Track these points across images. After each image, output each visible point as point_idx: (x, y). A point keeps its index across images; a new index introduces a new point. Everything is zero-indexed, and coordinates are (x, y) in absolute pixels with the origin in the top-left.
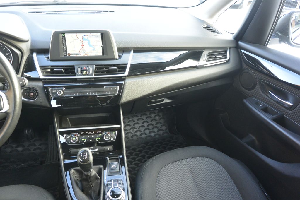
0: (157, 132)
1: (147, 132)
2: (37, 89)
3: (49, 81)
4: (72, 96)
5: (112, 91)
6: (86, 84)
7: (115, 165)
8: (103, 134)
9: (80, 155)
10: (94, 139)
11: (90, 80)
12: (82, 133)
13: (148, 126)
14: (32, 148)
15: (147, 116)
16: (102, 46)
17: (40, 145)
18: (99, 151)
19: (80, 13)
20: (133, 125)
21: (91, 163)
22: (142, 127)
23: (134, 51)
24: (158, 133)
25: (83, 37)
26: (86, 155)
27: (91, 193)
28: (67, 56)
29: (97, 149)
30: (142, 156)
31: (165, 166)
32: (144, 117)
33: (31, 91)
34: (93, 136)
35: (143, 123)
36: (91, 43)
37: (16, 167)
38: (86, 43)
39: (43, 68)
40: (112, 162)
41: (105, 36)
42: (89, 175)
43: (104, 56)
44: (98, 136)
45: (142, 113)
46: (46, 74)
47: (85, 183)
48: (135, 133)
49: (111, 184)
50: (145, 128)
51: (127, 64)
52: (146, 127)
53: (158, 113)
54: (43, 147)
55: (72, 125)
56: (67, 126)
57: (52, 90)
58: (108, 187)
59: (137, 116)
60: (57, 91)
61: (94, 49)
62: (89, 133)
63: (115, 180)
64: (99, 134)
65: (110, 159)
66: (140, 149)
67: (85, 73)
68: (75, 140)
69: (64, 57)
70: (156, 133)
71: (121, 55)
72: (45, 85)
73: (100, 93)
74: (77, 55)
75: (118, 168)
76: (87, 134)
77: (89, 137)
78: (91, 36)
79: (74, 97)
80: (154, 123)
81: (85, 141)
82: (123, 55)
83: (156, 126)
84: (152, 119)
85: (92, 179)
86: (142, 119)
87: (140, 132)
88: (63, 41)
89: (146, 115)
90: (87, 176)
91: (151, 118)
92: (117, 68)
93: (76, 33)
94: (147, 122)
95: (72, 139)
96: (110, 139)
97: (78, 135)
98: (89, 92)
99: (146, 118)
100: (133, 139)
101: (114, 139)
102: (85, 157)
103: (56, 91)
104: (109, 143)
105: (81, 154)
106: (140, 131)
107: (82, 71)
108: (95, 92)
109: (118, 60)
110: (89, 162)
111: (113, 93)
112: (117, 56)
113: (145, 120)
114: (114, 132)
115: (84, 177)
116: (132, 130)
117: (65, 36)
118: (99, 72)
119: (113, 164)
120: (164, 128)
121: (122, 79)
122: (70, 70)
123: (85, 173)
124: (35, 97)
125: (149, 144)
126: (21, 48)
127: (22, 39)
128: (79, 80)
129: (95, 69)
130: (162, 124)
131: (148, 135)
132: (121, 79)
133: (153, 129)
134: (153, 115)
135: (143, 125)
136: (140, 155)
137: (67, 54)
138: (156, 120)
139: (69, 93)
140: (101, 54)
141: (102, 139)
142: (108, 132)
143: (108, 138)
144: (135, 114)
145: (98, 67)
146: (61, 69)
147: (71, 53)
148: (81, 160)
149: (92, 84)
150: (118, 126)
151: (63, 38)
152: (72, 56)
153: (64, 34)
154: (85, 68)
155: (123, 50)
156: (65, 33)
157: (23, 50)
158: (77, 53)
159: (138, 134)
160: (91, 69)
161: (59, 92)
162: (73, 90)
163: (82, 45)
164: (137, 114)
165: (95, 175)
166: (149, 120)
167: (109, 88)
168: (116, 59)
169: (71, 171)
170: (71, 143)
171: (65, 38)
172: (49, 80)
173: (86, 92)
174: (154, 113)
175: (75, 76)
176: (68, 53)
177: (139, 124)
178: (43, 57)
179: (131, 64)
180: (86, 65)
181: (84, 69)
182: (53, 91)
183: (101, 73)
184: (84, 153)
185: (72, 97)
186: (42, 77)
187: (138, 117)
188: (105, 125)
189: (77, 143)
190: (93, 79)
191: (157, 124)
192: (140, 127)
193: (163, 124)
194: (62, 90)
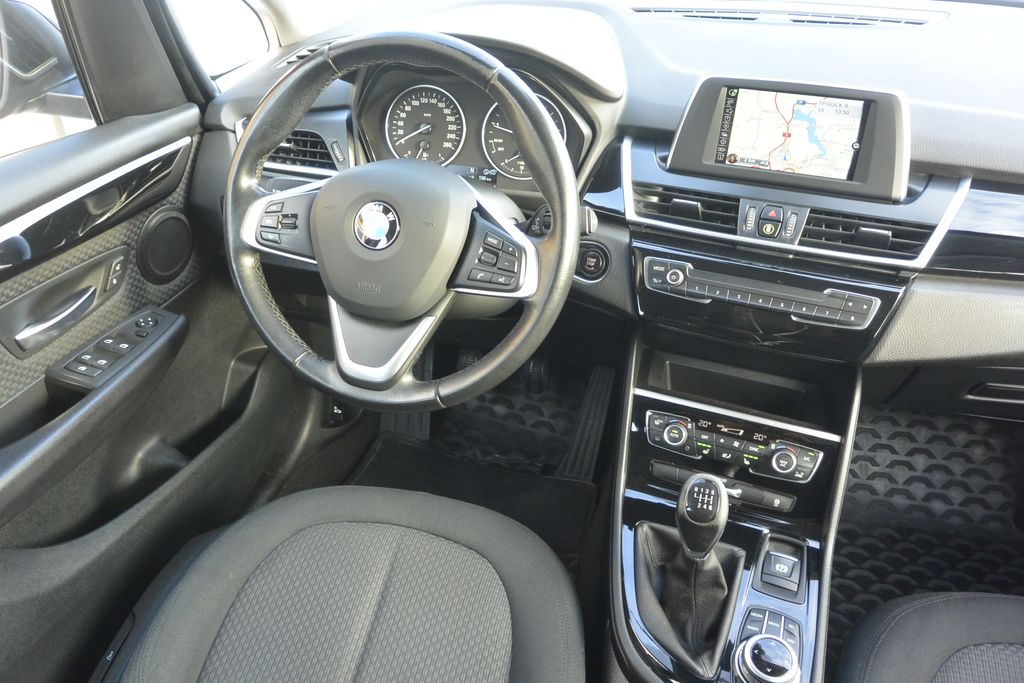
0: (961, 505)
1: (920, 490)
2: (611, 249)
3: (649, 234)
4: (708, 297)
5: (851, 312)
6: (761, 266)
7: (785, 564)
8: (773, 446)
9: (691, 492)
10: (738, 455)
11: (778, 257)
12: (704, 423)
13: (929, 469)
14: (531, 418)
15: (934, 433)
16: (857, 146)
17: (554, 416)
18: (742, 498)
19: (795, 21)
20: (870, 450)
21: (719, 531)
22: (901, 467)
23: (977, 184)
24: (963, 509)
25: (798, 107)
26: (709, 497)
27: (688, 620)
28: (723, 162)
29: (739, 491)
30: (874, 570)
31: (982, 644)
32: (922, 434)
33: (591, 253)
34: (736, 444)
35: (911, 453)
36: (818, 133)
37: (480, 458)
38: (799, 129)
39: (642, 188)
40: (777, 551)
41: (876, 115)
42: (697, 563)
43: (853, 183)
44: (752, 449)
45: (917, 417)
46: (644, 210)
47: (675, 584)
48: (868, 479)
49: (761, 621)
50: (913, 473)
51: (932, 228)
52: (918, 473)
53: (988, 433)
54: (560, 424)
55: (672, 388)
56: (661, 386)
57: (652, 263)
58: (748, 627)
59: (895, 423)
60: (667, 272)
61: (822, 153)
62: (725, 430)
63: (775, 615)
64: (758, 443)
65: (771, 539)
66: (872, 541)
67: (768, 230)
68: (677, 436)
69: (713, 163)
70: (956, 507)
71: (919, 189)
72: (635, 244)
73: (804, 309)
74: (757, 166)
75: (795, 577)
76: (719, 432)
77: (722, 441)
78: (825, 106)
79: (715, 301)
80: (957, 467)
81: (705, 452)
82: (928, 190)
83: (965, 480)
84: (952, 449)
85: (702, 579)
86: (913, 439)
87: (888, 482)
88: (725, 112)
89: (931, 426)
90: (691, 563)
91: (951, 443)
92: (890, 233)
93: (777, 91)
94: (930, 455)
95: (669, 432)
96: (793, 472)
97: (690, 426)
98: (767, 297)
99: (930, 441)
100: (854, 498)
101: (805, 478)
102: (705, 502)
103: (663, 269)
104: (784, 486)
105: (696, 489)
106: (891, 479)
107: (762, 220)
108: (788, 302)
109: (901, 206)
110: (712, 523)
111: (853, 318)
112: (900, 190)
113: (921, 444)
114: (813, 452)
115: (680, 562)
116: (861, 465)
117: (736, 98)
118: (819, 235)
119: (778, 560)
120: (995, 498)
121: (898, 277)
122: (724, 212)
123: (688, 550)
124: (598, 272)
125: (913, 538)
126: (597, 117)
127: (604, 93)
128: (743, 248)
129: (808, 223)
130: (990, 483)
131: (918, 502)
132: (896, 276)
133: (946, 486)
134: (961, 437)
135: (908, 459)
136: (867, 564)
137: (725, 158)
138: (968, 459)
139: (702, 285)
140: (843, 175)
141: (764, 462)
142: (791, 445)
143: (788, 467)
144: (886, 413)
145: (818, 216)
146: (695, 203)
147: (739, 156)
148: (689, 509)
149: (781, 270)
150: (835, 438)
151: (731, 101)
152: (741, 164)
153: (736, 91)
154: (772, 214)
155: (931, 173)
156: (738, 88)
157: (600, 124)
158: (758, 158)
159: (880, 485)
160: (793, 220)
161: (672, 274)
162: (717, 279)
163: (784, 135)
164: (894, 415)
165: (716, 570)
166: (938, 449)
167: (842, 298)
168: (896, 202)
169: (640, 529)
170: (662, 442)
171: (734, 105)
172: (649, 231)
173: (757, 295)
174: (971, 431)
175: (734, 232)
176: (729, 153)
177: (894, 452)
178: (650, 156)
179: (950, 232)
180: (779, 205)
181: (770, 214)
182: (656, 268)
183: (823, 241)
184: (705, 491)
185: (709, 301)
186: (631, 215)
187: (899, 425)
188: (788, 419)
189: (681, 448)
190: (791, 256)
191: (968, 473)
192: (893, 464)
193: (996, 483)
194: (683, 270)
